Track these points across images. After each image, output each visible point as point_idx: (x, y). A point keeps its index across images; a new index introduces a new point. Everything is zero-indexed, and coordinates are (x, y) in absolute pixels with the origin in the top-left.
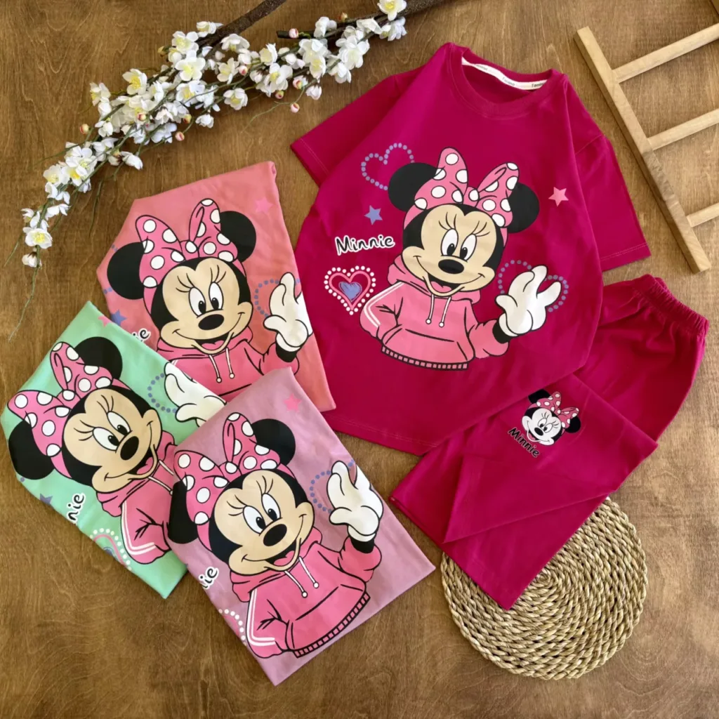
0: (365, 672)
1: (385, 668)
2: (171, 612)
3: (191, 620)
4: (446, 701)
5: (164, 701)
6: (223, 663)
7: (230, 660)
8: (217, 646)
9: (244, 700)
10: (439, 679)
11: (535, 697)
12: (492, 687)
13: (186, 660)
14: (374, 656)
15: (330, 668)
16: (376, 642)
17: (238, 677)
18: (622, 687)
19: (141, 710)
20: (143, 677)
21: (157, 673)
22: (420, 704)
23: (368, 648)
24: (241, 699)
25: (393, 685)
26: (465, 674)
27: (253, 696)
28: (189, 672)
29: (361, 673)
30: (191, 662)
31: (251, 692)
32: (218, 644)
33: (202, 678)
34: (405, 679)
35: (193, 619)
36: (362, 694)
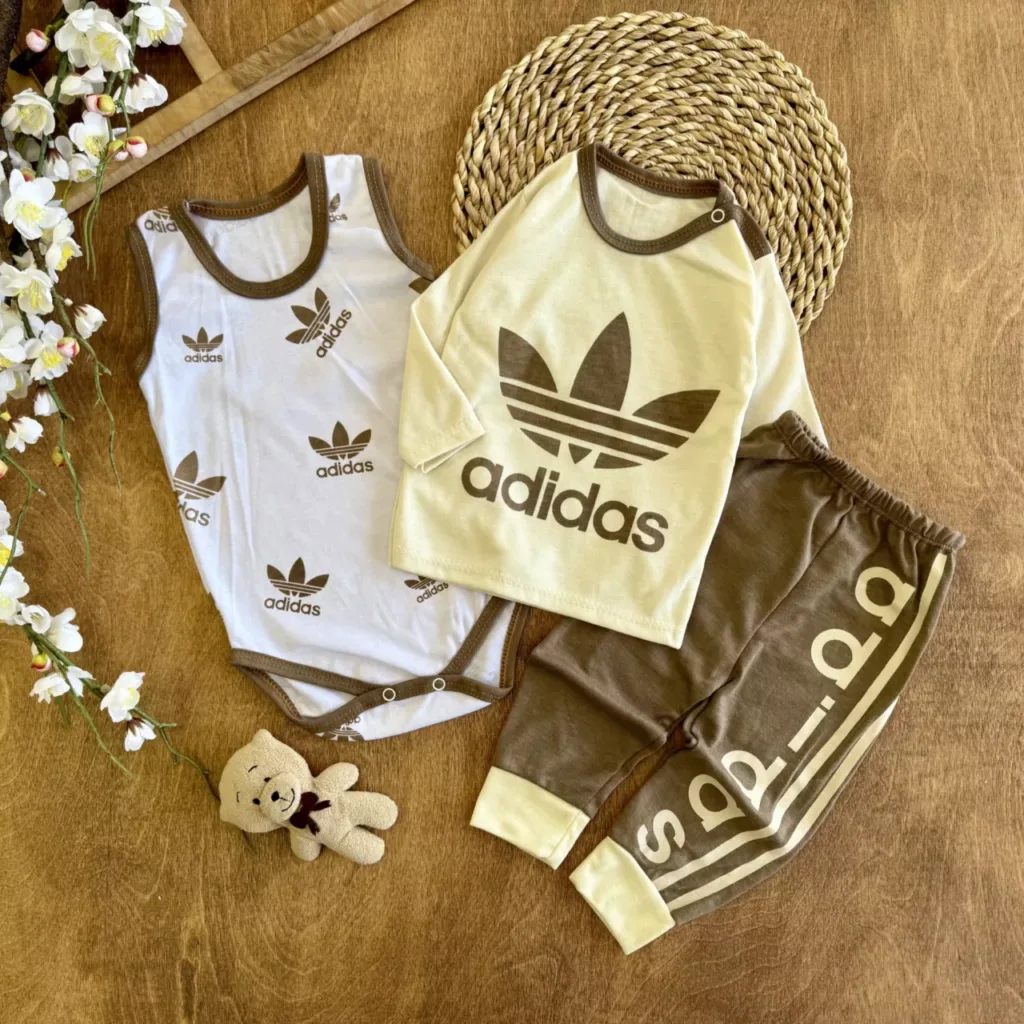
0: (508, 952)
1: (548, 947)
2: (125, 826)
3: (165, 841)
4: (667, 1013)
5: (108, 997)
6: (225, 928)
7: (241, 922)
8: (214, 893)
9: (267, 1000)
10: (655, 971)
11: (843, 1011)
12: (760, 990)
13: (153, 918)
14: (527, 924)
15: (437, 943)
16: (533, 897)
17: (255, 954)
18: (1016, 995)
19: (60, 1013)
20: (66, 947)
21: (94, 943)
22: (616, 1019)
23: (515, 906)
24: (260, 997)
25: (564, 981)
26: (707, 962)
27: (285, 993)
28: (158, 942)
29: (500, 954)
30: (162, 923)
31: (280, 985)
32: (216, 891)
33: (184, 955)
34: (586, 970)
35: (167, 840)
36: (501, 995)
